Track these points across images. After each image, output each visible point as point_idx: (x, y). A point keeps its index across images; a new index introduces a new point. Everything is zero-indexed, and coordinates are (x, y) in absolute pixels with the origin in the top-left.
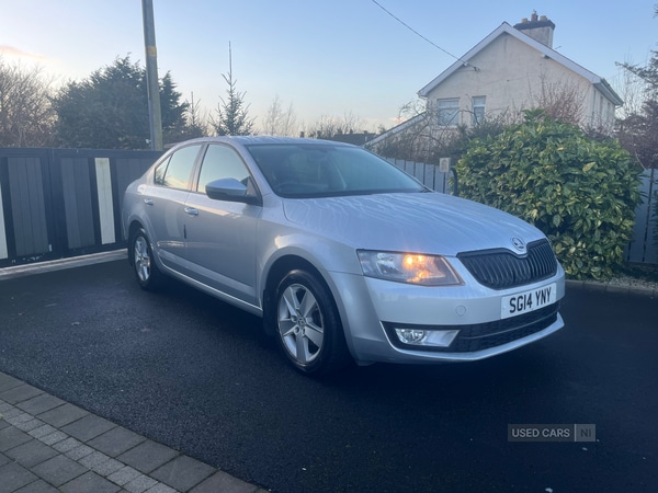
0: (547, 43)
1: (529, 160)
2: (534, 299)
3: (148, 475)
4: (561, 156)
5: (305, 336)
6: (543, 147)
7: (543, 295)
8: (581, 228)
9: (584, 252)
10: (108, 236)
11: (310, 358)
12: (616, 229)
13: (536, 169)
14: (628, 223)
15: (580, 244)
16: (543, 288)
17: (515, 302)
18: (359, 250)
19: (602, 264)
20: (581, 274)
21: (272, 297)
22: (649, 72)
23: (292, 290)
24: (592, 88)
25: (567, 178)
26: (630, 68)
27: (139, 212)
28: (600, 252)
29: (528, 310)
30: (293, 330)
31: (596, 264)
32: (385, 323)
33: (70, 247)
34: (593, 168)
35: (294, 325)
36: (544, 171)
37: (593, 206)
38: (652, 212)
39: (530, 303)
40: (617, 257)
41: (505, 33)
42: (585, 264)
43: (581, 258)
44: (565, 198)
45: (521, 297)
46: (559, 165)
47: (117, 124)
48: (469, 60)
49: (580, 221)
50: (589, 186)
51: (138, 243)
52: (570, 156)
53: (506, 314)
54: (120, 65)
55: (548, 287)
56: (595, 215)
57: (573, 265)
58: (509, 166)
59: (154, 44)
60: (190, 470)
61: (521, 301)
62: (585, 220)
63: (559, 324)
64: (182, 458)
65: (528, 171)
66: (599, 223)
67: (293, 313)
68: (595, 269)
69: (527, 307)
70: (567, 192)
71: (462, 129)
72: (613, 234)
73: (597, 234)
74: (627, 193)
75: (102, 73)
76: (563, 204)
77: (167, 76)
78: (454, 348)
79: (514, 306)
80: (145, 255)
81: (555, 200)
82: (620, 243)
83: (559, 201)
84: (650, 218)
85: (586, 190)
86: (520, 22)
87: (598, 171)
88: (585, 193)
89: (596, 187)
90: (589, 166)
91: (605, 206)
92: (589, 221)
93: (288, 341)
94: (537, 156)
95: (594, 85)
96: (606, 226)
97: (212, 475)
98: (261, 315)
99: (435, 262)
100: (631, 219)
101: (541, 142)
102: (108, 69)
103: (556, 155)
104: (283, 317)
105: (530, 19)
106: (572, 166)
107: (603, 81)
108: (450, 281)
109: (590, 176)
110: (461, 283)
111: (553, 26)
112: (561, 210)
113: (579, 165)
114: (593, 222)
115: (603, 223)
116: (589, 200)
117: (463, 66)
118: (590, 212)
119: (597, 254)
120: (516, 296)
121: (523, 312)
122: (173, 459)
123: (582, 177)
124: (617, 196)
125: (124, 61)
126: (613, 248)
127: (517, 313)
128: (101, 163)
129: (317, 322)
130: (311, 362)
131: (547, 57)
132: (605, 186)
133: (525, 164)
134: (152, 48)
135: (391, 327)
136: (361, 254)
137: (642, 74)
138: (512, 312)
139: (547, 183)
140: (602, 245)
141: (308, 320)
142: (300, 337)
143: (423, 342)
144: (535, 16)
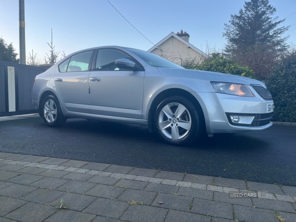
0: (187, 41)
4: (233, 69)
5: (178, 127)
10: (12, 108)
11: (180, 137)
17: (270, 107)
18: (212, 82)
23: (168, 107)
30: (169, 125)
32: (226, 113)
35: (169, 123)
41: (173, 37)
48: (159, 46)
52: (236, 70)
59: (24, 20)
67: (169, 117)
78: (252, 125)
86: (177, 33)
90: (243, 74)
103: (231, 69)
105: (180, 33)
108: (249, 95)
110: (254, 96)
111: (189, 36)
120: (269, 104)
128: (11, 69)
131: (189, 47)
134: (23, 22)
135: (229, 115)
136: (214, 84)
138: (269, 111)
143: (240, 122)
144: (182, 32)
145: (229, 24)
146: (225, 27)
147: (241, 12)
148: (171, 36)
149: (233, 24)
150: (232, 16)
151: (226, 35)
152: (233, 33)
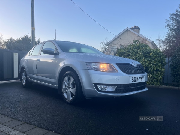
0: (138, 32)
1: (135, 52)
2: (139, 79)
3: (12, 128)
4: (144, 51)
5: (70, 92)
6: (139, 49)
7: (142, 78)
8: (150, 71)
9: (151, 78)
10: (16, 75)
11: (71, 98)
12: (160, 71)
13: (137, 54)
14: (163, 69)
15: (150, 75)
16: (142, 76)
17: (133, 79)
18: (87, 62)
19: (157, 81)
20: (151, 84)
21: (61, 81)
22: (165, 41)
23: (66, 78)
24: (150, 43)
25: (146, 57)
26: (160, 40)
27: (24, 64)
28: (156, 78)
29: (137, 82)
30: (67, 90)
31: (155, 81)
32: (94, 84)
33: (4, 78)
34: (152, 54)
35: (67, 89)
36: (139, 55)
37: (153, 64)
38: (169, 67)
39: (138, 80)
40: (161, 79)
41: (128, 30)
42: (152, 81)
43: (151, 79)
44: (146, 62)
45: (135, 78)
46: (143, 53)
47: (23, 49)
48: (119, 36)
49: (150, 69)
50: (152, 59)
51: (23, 74)
52: (146, 51)
53: (131, 82)
54: (26, 37)
55: (143, 76)
56: (154, 67)
57: (149, 81)
58: (130, 54)
60: (27, 127)
61: (135, 79)
62: (151, 68)
63: (146, 89)
64: (25, 124)
65: (135, 55)
66: (155, 69)
67: (67, 85)
68: (155, 83)
69: (137, 81)
70: (146, 60)
71: (117, 49)
72: (159, 73)
73: (155, 72)
74: (162, 62)
75: (21, 39)
76: (145, 64)
77: (39, 40)
78: (116, 92)
79: (133, 80)
80: (25, 77)
81: (143, 63)
82: (161, 75)
83: (144, 63)
84: (169, 69)
85: (151, 60)
86: (131, 28)
87: (154, 55)
88: (151, 61)
89: (154, 60)
90: (152, 53)
91: (156, 65)
92: (152, 69)
93: (65, 95)
94: (137, 51)
95: (151, 43)
96: (157, 70)
97: (34, 128)
98: (57, 88)
99: (109, 66)
100: (164, 68)
101: (138, 48)
102: (22, 38)
103: (143, 51)
104: (64, 87)
105: (134, 27)
106: (147, 53)
107: (153, 42)
108: (114, 71)
109: (152, 56)
110: (117, 72)
111: (140, 29)
112: (145, 65)
113: (149, 53)
114: (153, 69)
115: (156, 69)
116: (152, 63)
117: (117, 38)
118: (153, 66)
119: (155, 78)
120: (134, 77)
121: (136, 82)
122: (22, 124)
123: (150, 57)
124: (159, 62)
125: (27, 36)
126: (160, 77)
127: (134, 82)
128: (15, 54)
129: (74, 87)
130: (71, 100)
131: (139, 36)
132: (156, 59)
133: (134, 53)
134: (34, 28)
135: (96, 85)
136: (88, 64)
137: (163, 42)
138: (133, 82)
139: (140, 58)
140: (157, 76)
141: (71, 86)
142: (69, 92)
143: (107, 90)
144: (135, 26)
145: (169, 19)
146: (166, 22)
147: (177, 11)
148: (126, 29)
149: (172, 19)
150: (171, 14)
151: (167, 26)
152: (172, 25)
